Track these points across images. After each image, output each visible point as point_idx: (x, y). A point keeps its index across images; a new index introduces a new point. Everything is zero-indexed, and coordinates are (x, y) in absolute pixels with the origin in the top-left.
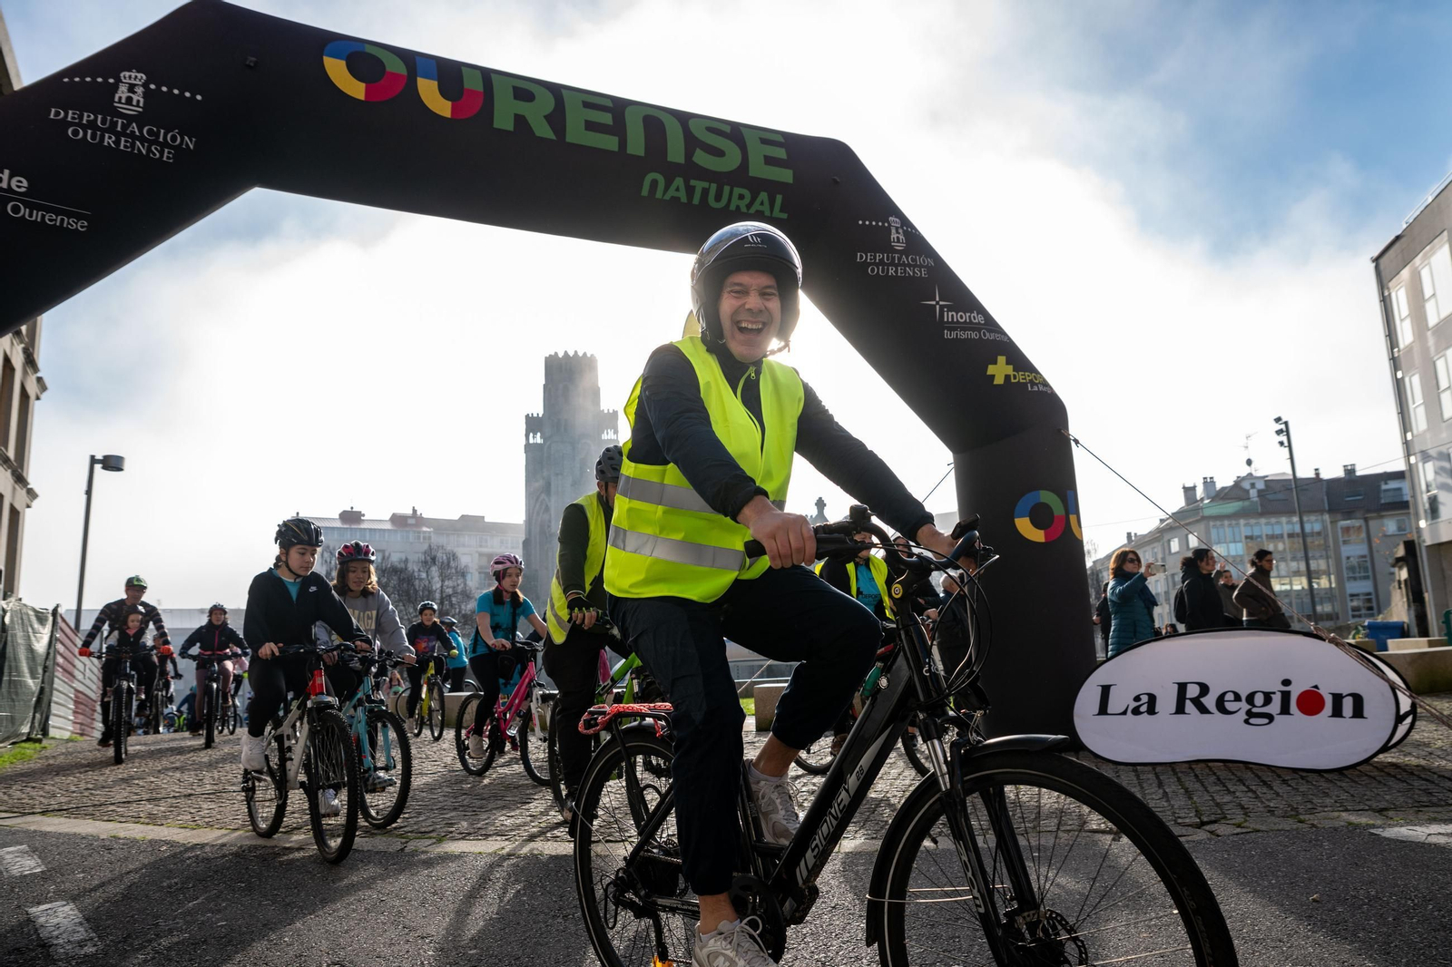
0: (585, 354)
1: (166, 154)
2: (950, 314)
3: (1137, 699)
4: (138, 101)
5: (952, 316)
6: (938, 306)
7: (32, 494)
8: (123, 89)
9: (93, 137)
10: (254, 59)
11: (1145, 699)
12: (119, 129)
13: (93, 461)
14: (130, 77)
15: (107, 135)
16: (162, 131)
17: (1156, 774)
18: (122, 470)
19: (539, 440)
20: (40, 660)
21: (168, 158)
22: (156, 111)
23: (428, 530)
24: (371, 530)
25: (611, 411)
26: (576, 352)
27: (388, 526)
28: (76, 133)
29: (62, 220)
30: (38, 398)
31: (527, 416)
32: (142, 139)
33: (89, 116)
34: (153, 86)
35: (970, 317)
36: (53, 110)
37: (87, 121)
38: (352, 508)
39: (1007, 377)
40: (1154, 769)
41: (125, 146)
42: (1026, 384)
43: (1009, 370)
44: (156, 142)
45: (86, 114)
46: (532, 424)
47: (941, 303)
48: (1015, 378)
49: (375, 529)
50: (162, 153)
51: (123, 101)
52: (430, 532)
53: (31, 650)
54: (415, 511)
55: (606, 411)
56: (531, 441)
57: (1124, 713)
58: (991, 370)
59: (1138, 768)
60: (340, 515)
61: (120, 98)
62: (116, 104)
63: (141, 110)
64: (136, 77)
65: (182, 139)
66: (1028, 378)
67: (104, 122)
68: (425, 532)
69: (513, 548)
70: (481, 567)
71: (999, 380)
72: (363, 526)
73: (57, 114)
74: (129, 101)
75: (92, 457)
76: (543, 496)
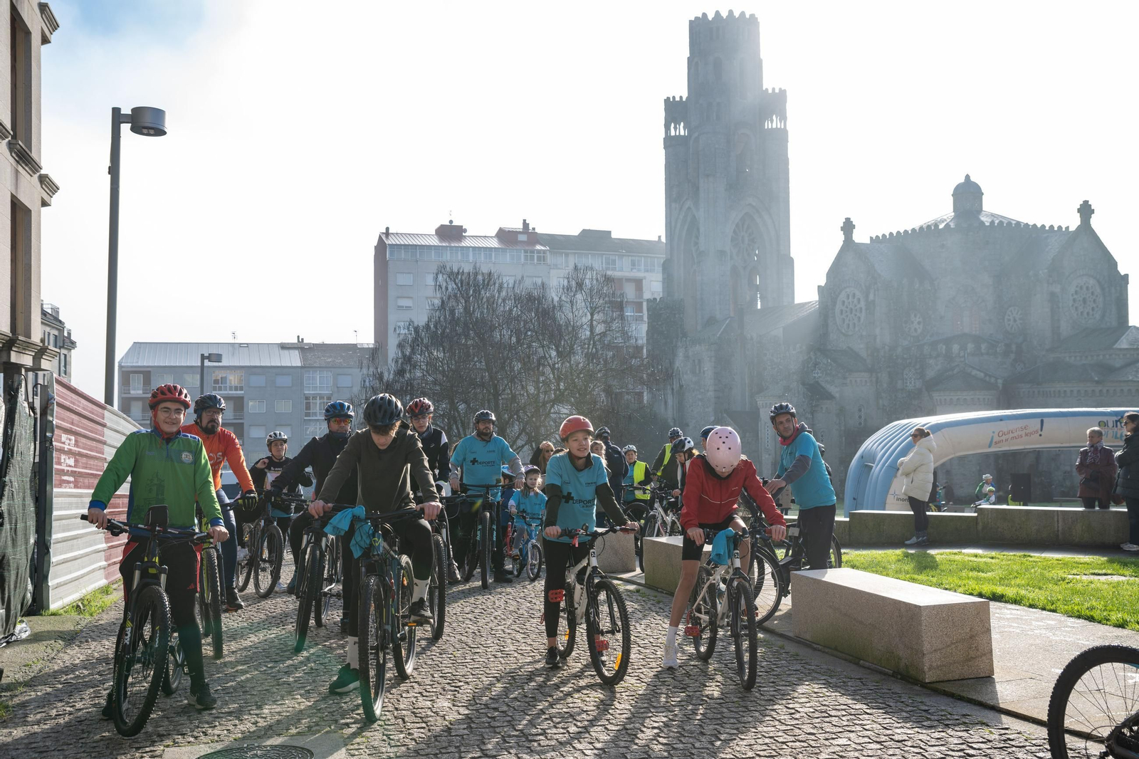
0: (743, 14)
7: (47, 184)
13: (117, 117)
18: (164, 133)
19: (682, 131)
23: (543, 248)
24: (474, 248)
25: (777, 91)
26: (731, 12)
27: (494, 244)
30: (45, 40)
31: (667, 101)
38: (451, 222)
46: (674, 110)
49: (480, 248)
52: (544, 252)
54: (525, 224)
55: (770, 91)
56: (673, 133)
60: (436, 231)
68: (539, 251)
69: (647, 271)
72: (465, 243)
75: (116, 111)
76: (689, 204)
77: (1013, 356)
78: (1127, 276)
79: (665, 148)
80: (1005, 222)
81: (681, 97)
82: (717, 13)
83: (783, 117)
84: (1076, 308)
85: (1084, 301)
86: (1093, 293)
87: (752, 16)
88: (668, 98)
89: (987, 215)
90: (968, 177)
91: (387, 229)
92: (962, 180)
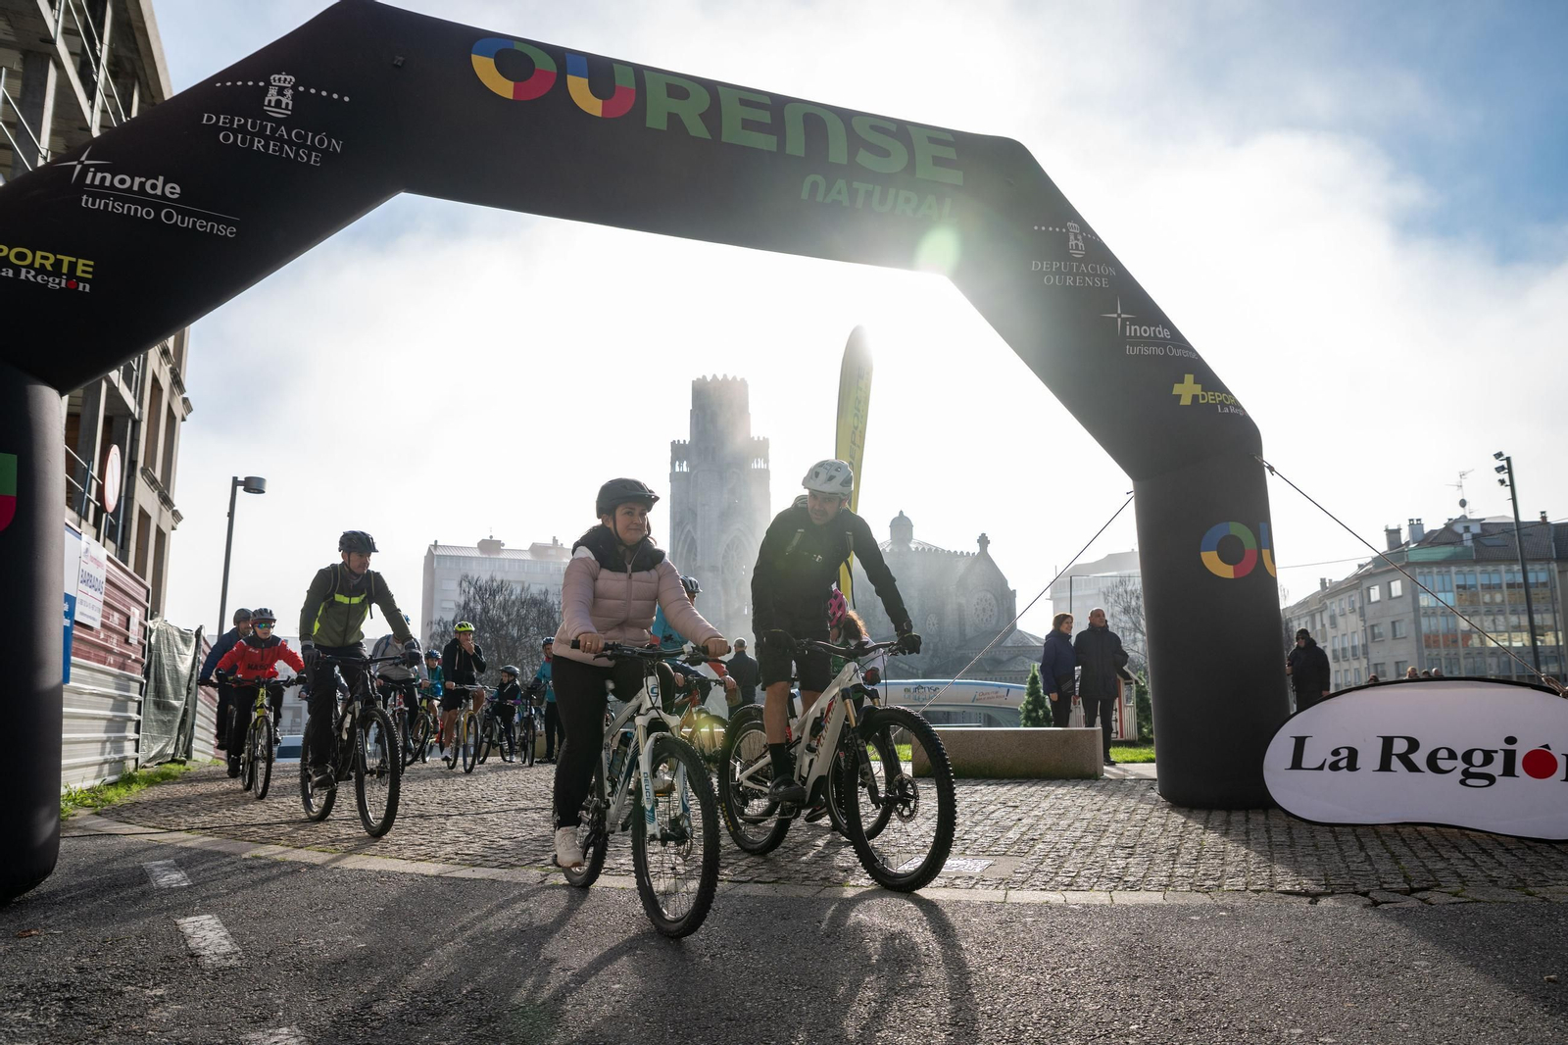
0: (734, 378)
1: (313, 158)
2: (1133, 328)
3: (1336, 753)
4: (287, 104)
5: (1135, 329)
6: (1119, 320)
7: (177, 516)
8: (273, 91)
9: (243, 141)
10: (401, 58)
11: (1344, 753)
12: (268, 133)
13: (236, 482)
14: (280, 79)
15: (256, 139)
16: (310, 134)
17: (1356, 835)
18: (264, 492)
19: (685, 468)
20: (184, 681)
21: (315, 161)
22: (305, 112)
24: (511, 560)
25: (761, 439)
26: (725, 376)
28: (226, 137)
29: (212, 227)
30: (184, 419)
31: (673, 443)
32: (290, 143)
33: (239, 121)
34: (301, 89)
35: (1154, 331)
36: (206, 115)
37: (238, 125)
38: (491, 537)
39: (1195, 398)
40: (1354, 831)
41: (274, 150)
42: (1216, 404)
43: (1198, 389)
44: (304, 146)
45: (236, 118)
46: (678, 451)
47: (1123, 316)
48: (1203, 398)
49: (514, 560)
50: (309, 156)
51: (273, 104)
53: (176, 670)
54: (555, 540)
55: (756, 439)
56: (677, 469)
57: (1321, 768)
58: (1177, 389)
59: (1336, 828)
60: (479, 544)
61: (270, 101)
62: (265, 108)
63: (289, 113)
64: (286, 79)
65: (330, 142)
66: (1218, 399)
67: (253, 126)
71: (1186, 401)
72: (503, 556)
73: (209, 119)
74: (278, 104)
75: (235, 479)
76: (690, 527)
77: (931, 652)
78: (1015, 591)
79: (672, 481)
80: (927, 548)
81: (685, 441)
82: (714, 376)
83: (766, 461)
84: (978, 615)
85: (984, 609)
86: (990, 604)
87: (743, 380)
88: (674, 441)
89: (915, 543)
90: (901, 512)
91: (436, 542)
92: (897, 515)
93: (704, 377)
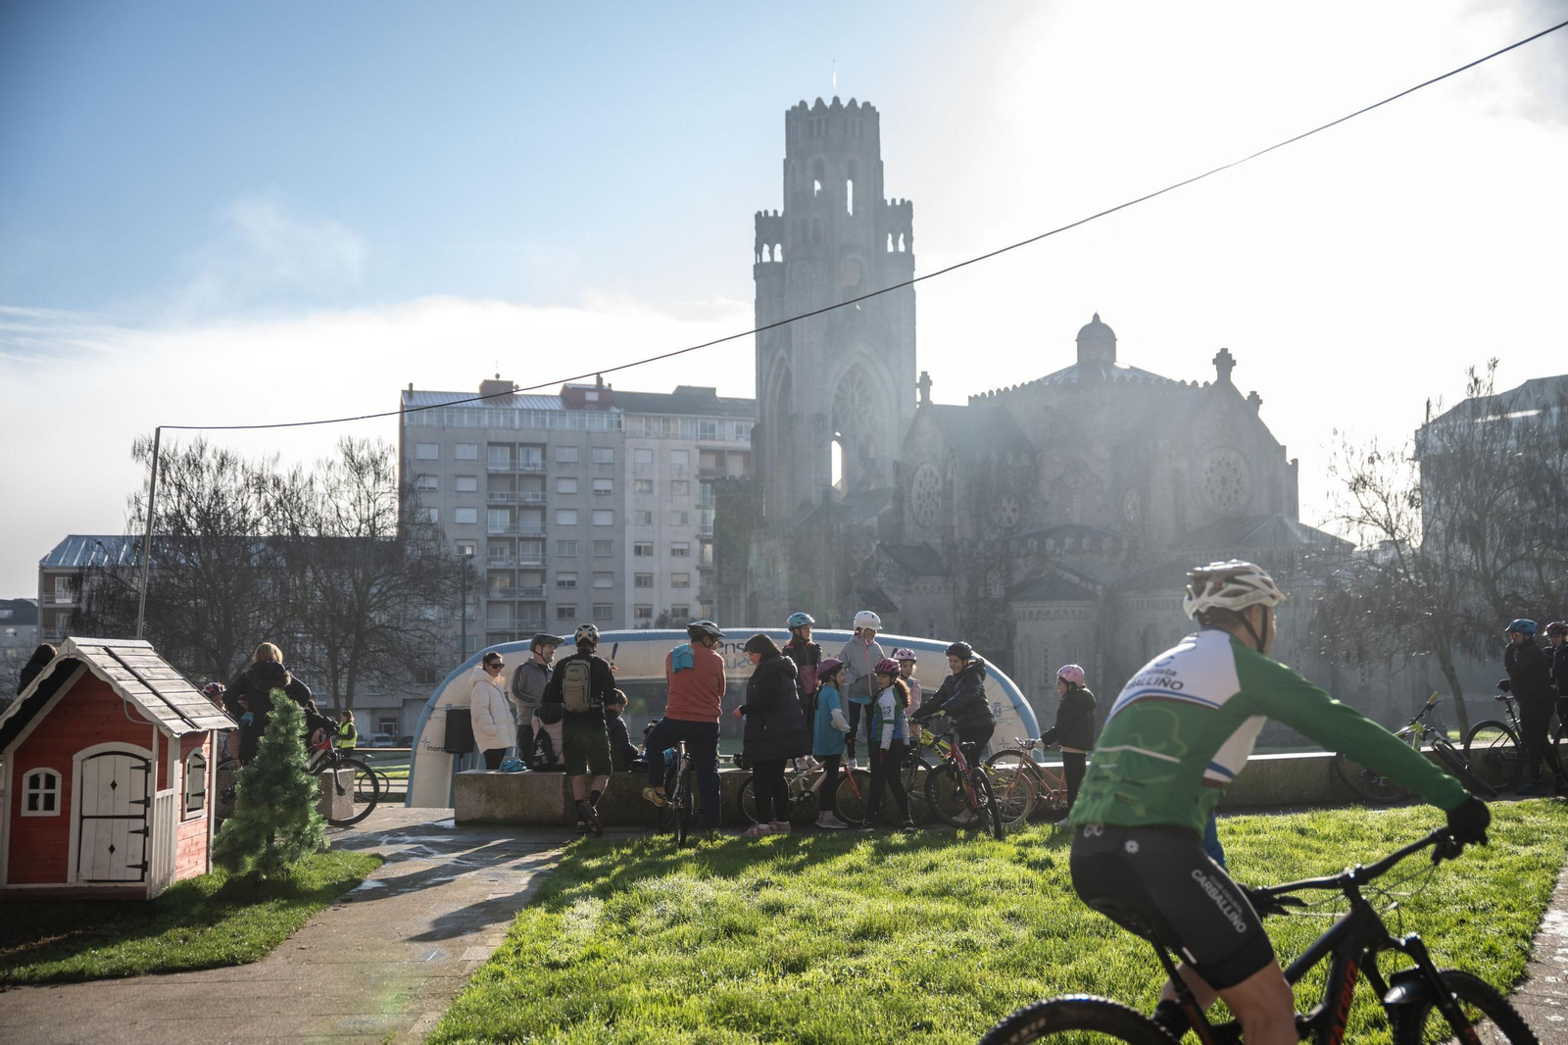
0: (853, 102)
19: (778, 256)
23: (617, 409)
24: (535, 410)
25: (898, 203)
26: (836, 100)
27: (557, 405)
31: (758, 216)
38: (498, 376)
46: (766, 228)
52: (620, 414)
54: (599, 380)
55: (893, 203)
56: (766, 258)
68: (613, 415)
70: (703, 472)
72: (516, 405)
76: (782, 352)
78: (1285, 447)
79: (756, 278)
81: (775, 212)
82: (820, 101)
83: (909, 237)
84: (1212, 491)
85: (1224, 481)
86: (1235, 471)
87: (867, 105)
88: (759, 213)
90: (1096, 317)
91: (411, 385)
93: (803, 104)
